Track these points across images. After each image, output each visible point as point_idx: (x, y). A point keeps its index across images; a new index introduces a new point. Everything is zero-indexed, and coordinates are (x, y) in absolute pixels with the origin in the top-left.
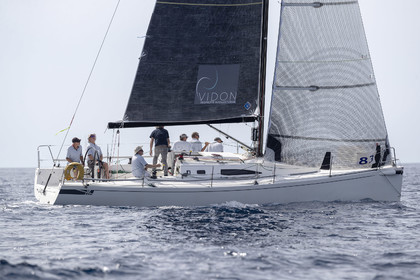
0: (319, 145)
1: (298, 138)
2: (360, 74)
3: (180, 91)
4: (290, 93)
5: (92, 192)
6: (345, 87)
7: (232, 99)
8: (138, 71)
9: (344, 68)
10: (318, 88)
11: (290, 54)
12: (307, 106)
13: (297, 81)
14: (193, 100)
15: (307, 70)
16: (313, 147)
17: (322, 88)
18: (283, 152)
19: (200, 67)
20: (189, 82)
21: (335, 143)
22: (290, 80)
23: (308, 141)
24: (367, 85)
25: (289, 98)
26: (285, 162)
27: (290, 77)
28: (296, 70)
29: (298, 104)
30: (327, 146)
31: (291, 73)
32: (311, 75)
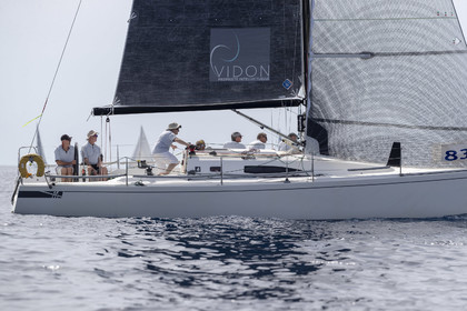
0: (383, 132)
1: (351, 122)
2: (436, 37)
3: (188, 64)
4: (333, 62)
5: (61, 193)
6: (413, 54)
7: (264, 75)
8: (129, 39)
9: (409, 28)
10: (372, 55)
11: (329, 10)
12: (359, 80)
13: (342, 46)
14: (207, 75)
15: (355, 31)
16: (373, 135)
17: (378, 54)
18: (331, 142)
19: (212, 30)
20: (199, 51)
21: (407, 131)
22: (332, 45)
23: (366, 128)
24: (449, 52)
25: (332, 68)
26: (334, 156)
27: (331, 40)
28: (339, 31)
29: (345, 77)
30: (395, 134)
31: (333, 35)
32: (360, 37)
